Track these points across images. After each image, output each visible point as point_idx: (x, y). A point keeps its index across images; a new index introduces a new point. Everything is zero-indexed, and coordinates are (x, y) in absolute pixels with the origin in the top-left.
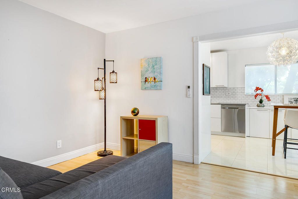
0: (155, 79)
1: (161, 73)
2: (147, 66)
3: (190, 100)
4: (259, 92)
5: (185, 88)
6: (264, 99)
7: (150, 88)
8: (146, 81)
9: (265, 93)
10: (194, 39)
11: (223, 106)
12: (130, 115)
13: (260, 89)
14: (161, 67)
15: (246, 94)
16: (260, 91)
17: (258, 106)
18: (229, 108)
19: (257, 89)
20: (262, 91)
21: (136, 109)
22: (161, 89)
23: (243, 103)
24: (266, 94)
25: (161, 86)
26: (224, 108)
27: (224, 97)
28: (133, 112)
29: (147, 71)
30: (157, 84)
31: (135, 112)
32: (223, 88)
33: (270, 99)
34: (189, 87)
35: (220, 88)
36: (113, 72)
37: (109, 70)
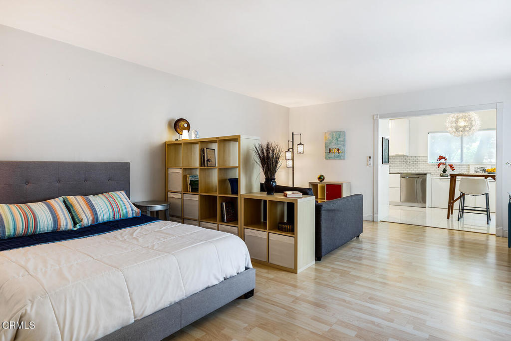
0: (338, 150)
1: (344, 145)
2: (330, 138)
3: (371, 169)
4: (443, 161)
5: (366, 159)
6: (448, 168)
7: (334, 158)
8: (330, 152)
9: (449, 162)
10: (375, 117)
11: (403, 175)
12: (316, 181)
13: (444, 158)
14: (344, 140)
15: (428, 163)
16: (444, 159)
17: (441, 176)
18: (409, 177)
19: (441, 158)
20: (446, 160)
21: (322, 176)
22: (344, 159)
23: (425, 172)
24: (450, 164)
25: (344, 157)
26: (404, 177)
27: (404, 166)
28: (319, 178)
29: (331, 143)
30: (340, 154)
31: (321, 178)
32: (403, 157)
33: (455, 168)
34: (370, 157)
35: (400, 156)
36: (301, 144)
37: (296, 142)
